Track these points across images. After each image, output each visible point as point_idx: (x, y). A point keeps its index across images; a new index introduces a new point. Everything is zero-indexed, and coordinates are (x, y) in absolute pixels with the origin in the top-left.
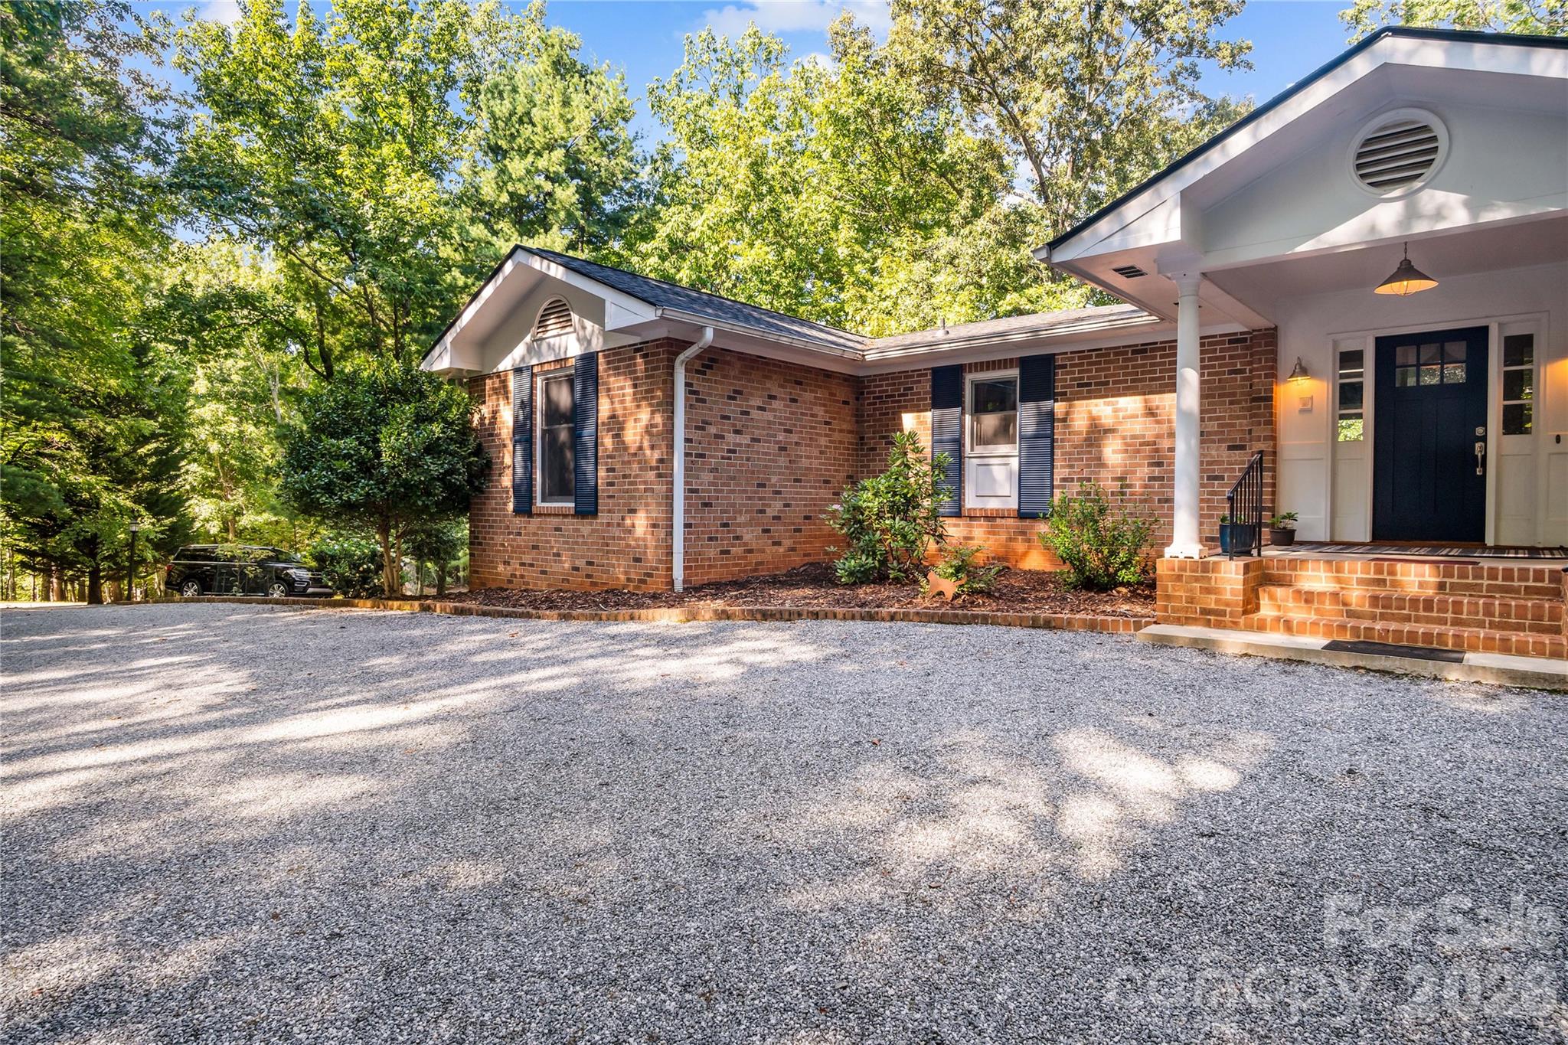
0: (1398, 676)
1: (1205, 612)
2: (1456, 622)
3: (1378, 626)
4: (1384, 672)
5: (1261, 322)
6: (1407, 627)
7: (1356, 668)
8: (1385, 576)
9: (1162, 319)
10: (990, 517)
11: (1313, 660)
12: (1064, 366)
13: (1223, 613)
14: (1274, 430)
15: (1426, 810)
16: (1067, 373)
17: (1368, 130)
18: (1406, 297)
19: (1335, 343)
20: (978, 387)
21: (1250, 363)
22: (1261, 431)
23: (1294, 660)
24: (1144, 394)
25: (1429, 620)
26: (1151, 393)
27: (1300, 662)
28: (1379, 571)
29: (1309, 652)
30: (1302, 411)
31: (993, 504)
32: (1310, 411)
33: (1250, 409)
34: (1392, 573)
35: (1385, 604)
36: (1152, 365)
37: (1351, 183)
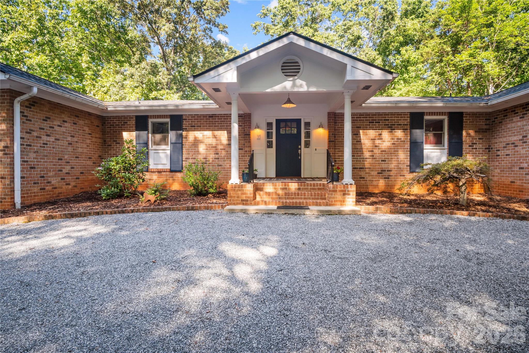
0: (296, 215)
1: (242, 200)
2: (305, 199)
3: (288, 201)
4: (292, 214)
5: (248, 111)
6: (294, 201)
7: (286, 214)
8: (287, 187)
9: (220, 107)
10: (160, 172)
11: (275, 212)
12: (186, 119)
13: (247, 201)
14: (250, 144)
15: (325, 251)
16: (187, 122)
17: (284, 60)
18: (289, 108)
19: (266, 120)
20: (154, 124)
21: (244, 123)
22: (247, 144)
23: (269, 213)
24: (212, 131)
25: (298, 198)
26: (214, 130)
27: (271, 213)
28: (285, 186)
29: (274, 210)
30: (258, 139)
31: (160, 167)
32: (260, 139)
33: (244, 137)
34: (288, 186)
35: (288, 195)
36: (215, 121)
37: (280, 74)
